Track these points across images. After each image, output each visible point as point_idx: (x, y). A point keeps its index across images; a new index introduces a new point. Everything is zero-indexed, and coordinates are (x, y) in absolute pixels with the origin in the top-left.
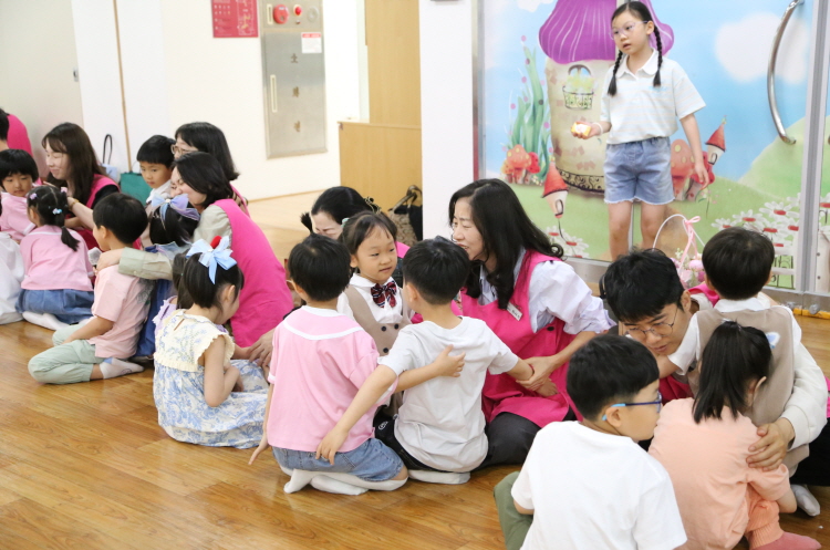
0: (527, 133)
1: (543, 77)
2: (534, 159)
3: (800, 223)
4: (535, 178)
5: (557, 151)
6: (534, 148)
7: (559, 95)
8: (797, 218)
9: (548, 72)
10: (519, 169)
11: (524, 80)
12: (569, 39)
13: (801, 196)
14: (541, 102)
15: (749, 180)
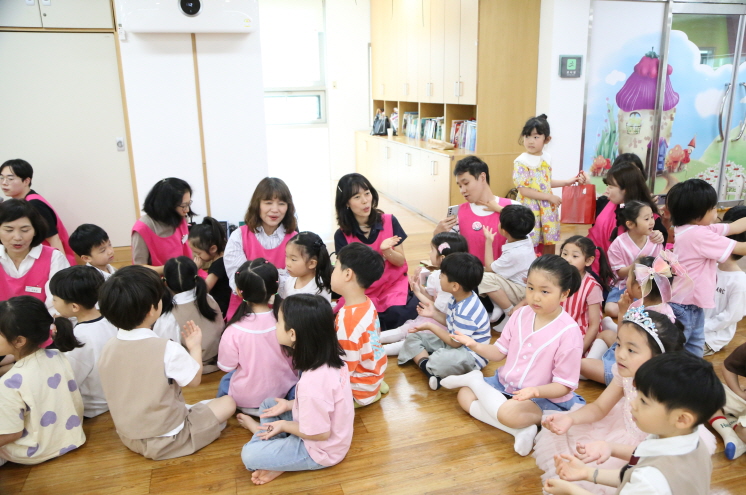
0: (606, 149)
1: (616, 119)
3: (718, 175)
6: (609, 156)
7: (624, 127)
8: (717, 173)
9: (619, 116)
10: (599, 168)
11: (606, 121)
12: (631, 100)
13: (720, 163)
14: (615, 132)
15: (702, 160)
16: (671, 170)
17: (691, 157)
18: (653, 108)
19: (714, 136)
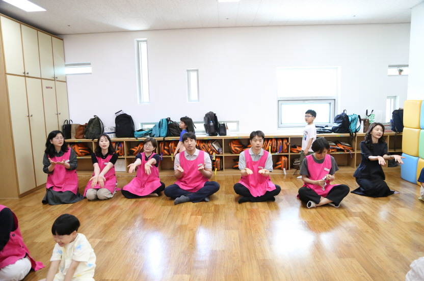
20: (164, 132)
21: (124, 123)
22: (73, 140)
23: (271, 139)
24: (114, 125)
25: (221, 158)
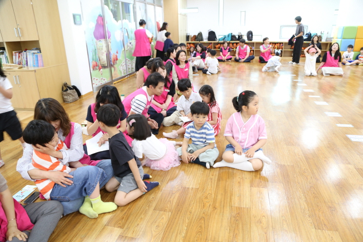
0: (94, 57)
1: (95, 44)
2: (97, 63)
3: (125, 64)
4: (97, 68)
5: (100, 60)
7: (98, 47)
9: (96, 42)
10: (94, 66)
11: (92, 45)
12: (98, 35)
14: (96, 49)
15: (121, 58)
16: (114, 64)
17: (118, 58)
18: (104, 38)
19: (122, 48)
20: (230, 38)
21: (212, 35)
22: (190, 42)
23: (278, 43)
24: (208, 36)
25: (253, 51)
